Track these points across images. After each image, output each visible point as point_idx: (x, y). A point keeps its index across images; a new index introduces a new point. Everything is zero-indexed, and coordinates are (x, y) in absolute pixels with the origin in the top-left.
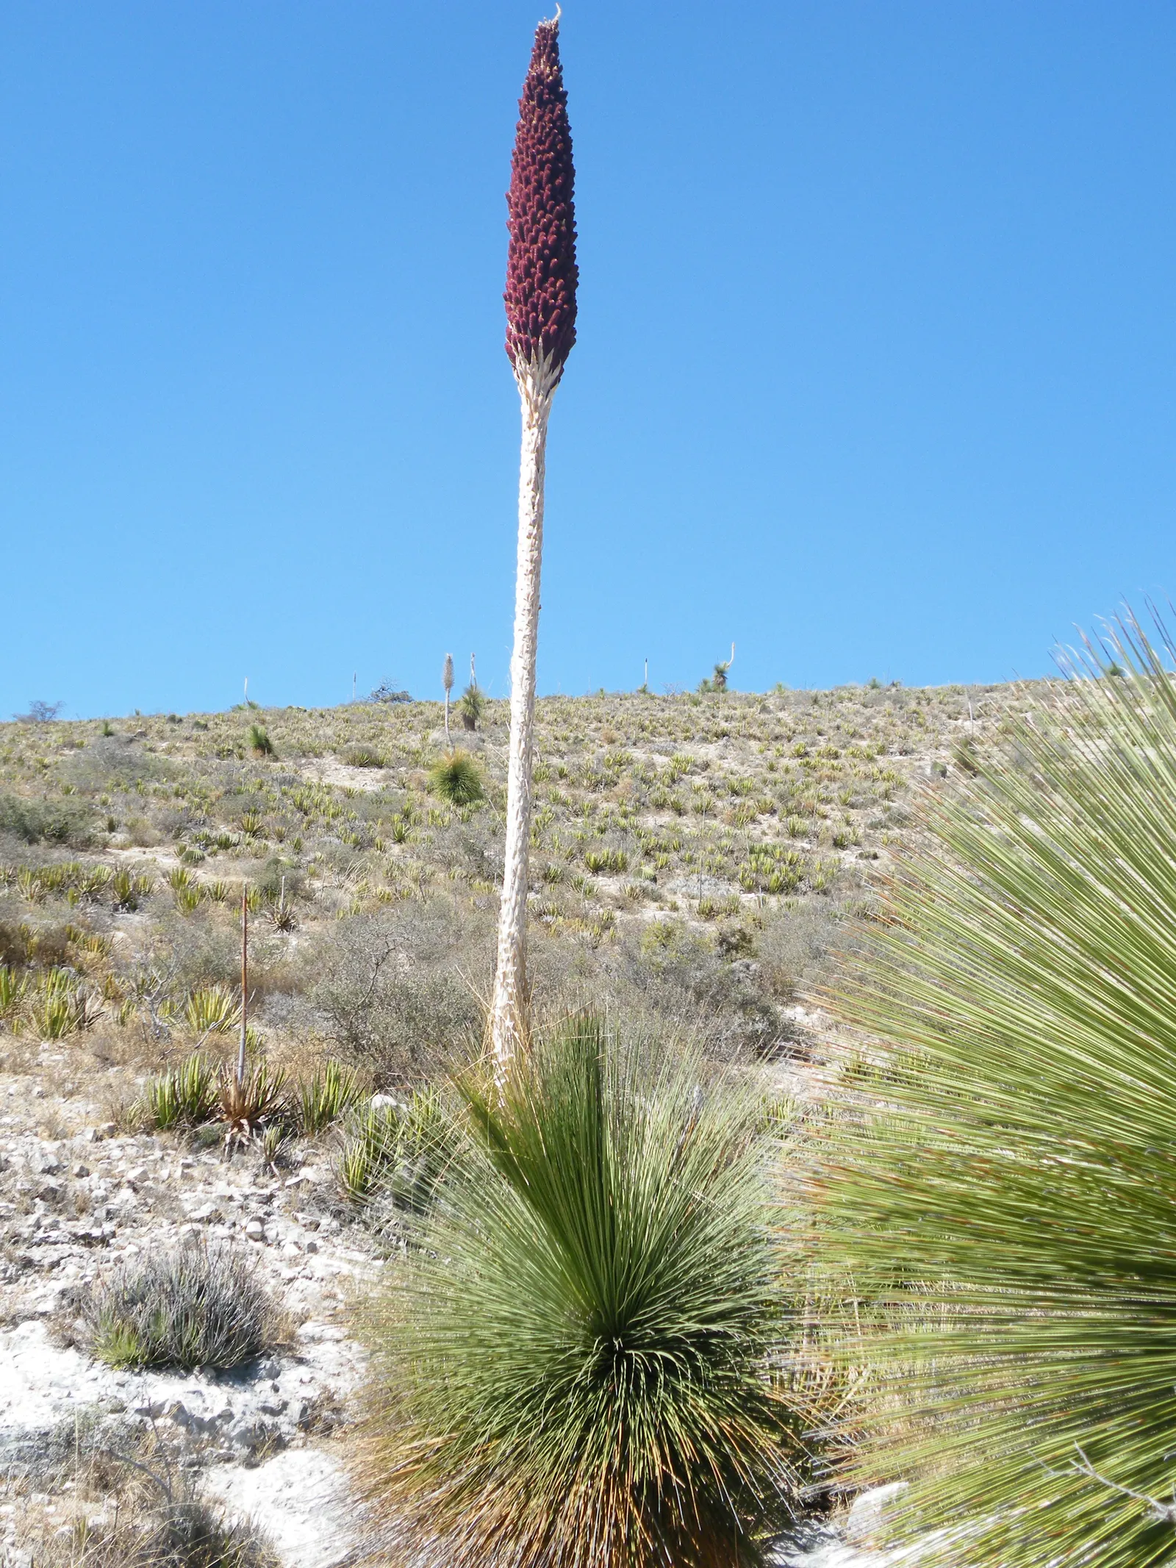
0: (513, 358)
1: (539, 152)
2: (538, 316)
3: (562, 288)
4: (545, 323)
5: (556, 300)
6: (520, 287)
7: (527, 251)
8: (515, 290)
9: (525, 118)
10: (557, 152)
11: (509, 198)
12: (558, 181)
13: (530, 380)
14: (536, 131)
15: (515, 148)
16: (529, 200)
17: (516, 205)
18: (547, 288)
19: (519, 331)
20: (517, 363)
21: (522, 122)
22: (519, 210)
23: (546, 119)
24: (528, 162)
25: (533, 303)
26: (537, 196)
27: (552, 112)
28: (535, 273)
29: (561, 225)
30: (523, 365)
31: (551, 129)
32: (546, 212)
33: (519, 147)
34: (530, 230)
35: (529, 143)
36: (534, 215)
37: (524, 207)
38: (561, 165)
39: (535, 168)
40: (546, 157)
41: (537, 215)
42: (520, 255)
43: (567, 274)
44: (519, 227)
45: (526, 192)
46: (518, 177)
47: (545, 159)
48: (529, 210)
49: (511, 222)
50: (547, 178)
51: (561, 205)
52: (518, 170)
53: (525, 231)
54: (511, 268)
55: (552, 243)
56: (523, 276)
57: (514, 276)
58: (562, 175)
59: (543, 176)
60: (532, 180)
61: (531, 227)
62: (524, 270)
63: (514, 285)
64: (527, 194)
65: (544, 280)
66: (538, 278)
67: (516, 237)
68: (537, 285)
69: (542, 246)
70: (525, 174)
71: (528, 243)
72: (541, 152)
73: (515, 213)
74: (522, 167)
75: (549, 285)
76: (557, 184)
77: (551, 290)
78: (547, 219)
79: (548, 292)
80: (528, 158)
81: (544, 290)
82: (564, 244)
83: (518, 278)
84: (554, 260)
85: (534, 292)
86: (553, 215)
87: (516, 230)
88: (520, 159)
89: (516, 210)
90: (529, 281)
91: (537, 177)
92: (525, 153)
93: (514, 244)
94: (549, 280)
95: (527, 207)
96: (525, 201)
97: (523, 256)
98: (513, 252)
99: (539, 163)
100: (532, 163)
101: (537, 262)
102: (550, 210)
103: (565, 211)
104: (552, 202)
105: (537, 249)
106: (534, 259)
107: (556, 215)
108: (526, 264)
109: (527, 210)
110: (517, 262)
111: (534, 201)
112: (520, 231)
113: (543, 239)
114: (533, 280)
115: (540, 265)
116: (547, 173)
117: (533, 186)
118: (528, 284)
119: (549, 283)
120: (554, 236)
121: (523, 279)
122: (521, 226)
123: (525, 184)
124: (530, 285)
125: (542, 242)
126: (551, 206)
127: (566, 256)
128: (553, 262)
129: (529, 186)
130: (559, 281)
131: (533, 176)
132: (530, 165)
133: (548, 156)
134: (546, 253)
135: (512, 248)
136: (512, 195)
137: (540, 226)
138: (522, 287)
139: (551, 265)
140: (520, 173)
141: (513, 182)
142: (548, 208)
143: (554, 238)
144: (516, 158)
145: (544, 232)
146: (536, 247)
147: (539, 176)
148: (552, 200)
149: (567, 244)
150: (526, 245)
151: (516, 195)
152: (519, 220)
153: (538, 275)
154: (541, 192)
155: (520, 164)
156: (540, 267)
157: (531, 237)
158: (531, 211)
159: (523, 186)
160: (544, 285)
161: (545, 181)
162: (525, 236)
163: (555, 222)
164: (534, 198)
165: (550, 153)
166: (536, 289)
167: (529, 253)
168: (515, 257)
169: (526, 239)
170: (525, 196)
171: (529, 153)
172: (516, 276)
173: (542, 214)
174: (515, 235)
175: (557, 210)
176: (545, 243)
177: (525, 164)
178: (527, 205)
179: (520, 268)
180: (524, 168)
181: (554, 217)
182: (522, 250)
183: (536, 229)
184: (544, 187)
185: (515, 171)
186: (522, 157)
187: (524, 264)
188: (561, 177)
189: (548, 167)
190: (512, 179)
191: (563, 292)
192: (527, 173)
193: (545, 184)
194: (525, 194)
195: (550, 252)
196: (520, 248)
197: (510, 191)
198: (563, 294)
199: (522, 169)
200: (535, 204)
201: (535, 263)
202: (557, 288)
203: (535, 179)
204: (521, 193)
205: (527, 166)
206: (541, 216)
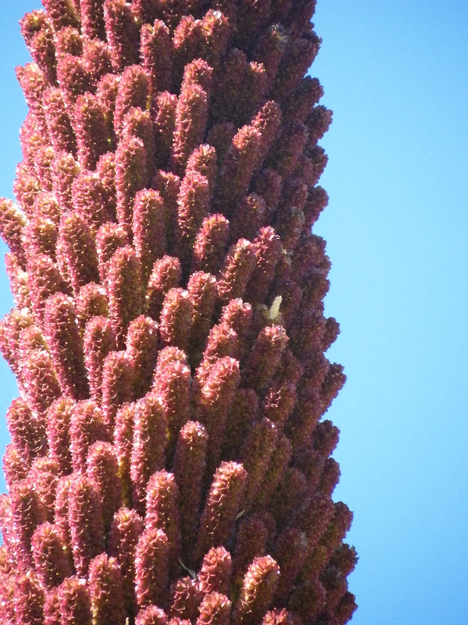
7: (97, 432)
12: (247, 133)
16: (107, 216)
22: (61, 260)
26: (147, 195)
28: (137, 529)
29: (260, 319)
32: (189, 264)
34: (110, 344)
36: (132, 276)
38: (262, 68)
39: (134, 76)
40: (187, 31)
41: (146, 279)
42: (64, 455)
43: (295, 535)
44: (57, 328)
45: (93, 181)
46: (54, 125)
47: (181, 38)
48: (109, 254)
49: (17, 322)
50: (192, 117)
51: (262, 237)
52: (51, 95)
53: (88, 350)
54: (14, 520)
55: (221, 393)
56: (75, 548)
57: (32, 553)
58: (267, 110)
59: (172, 113)
60: (120, 132)
61: (118, 330)
62: (83, 520)
63: (28, 593)
64: (99, 189)
65: (179, 564)
66: (150, 550)
67: (44, 381)
68: (146, 582)
69: (169, 405)
70: (86, 105)
71: (104, 400)
72: (164, 8)
73: (41, 275)
74: (74, 77)
75: (206, 585)
76: (239, 146)
77: (214, 604)
78: (195, 294)
79: (202, 617)
80: (103, 37)
81: (180, 605)
82: (281, 404)
83: (49, 560)
84: (229, 468)
85: (127, 619)
86: (224, 278)
87: (44, 352)
88: (60, 48)
89: (45, 263)
90: (108, 563)
91: (146, 114)
92: (85, 19)
93: (35, 415)
94: (206, 561)
95: (99, 245)
96: (90, 222)
97: (77, 458)
98: (28, 448)
99: (152, 55)
100: (121, 59)
101: (147, 479)
102: (206, 254)
103: (281, 263)
104: (217, 220)
105: (148, 418)
106: (133, 467)
107: (237, 277)
108: (89, 489)
109: (99, 260)
110: (45, 488)
111: (130, 221)
112: (62, 349)
113: (178, 375)
114: (128, 562)
115: (162, 492)
116: (191, 98)
117: (126, 150)
118: (103, 580)
119: (207, 573)
120: (227, 363)
121: (79, 562)
122: (68, 326)
123: (90, 151)
124: (110, 583)
125: (171, 388)
126: (213, 234)
127: (288, 456)
128: (223, 477)
129: (106, 159)
130: (257, 561)
131: (126, 111)
132: (112, 68)
133: (199, 27)
134: (189, 435)
135: (21, 433)
136: (24, 210)
137: (159, 321)
138: (71, 592)
139: (215, 492)
140: (64, 110)
141: (31, 155)
142: (200, 246)
143: (228, 374)
144: (45, 44)
145: (180, 348)
146: (143, 410)
147: (153, 114)
148: (215, 210)
149: (292, 402)
150: (92, 408)
151: (47, 204)
152: (59, 301)
153: (153, 535)
154: (166, 180)
155: (61, 66)
156: (161, 501)
157: (116, 372)
158: (117, 258)
159: (76, 162)
160: (178, 585)
161: (183, 132)
162: (88, 369)
163: (235, 306)
164: (129, 206)
165: (208, 14)
166: (139, 603)
167: (109, 439)
168: (39, 469)
169: (94, 382)
170: (87, 200)
171: (105, 13)
172: (39, 552)
173: (171, 270)
174: (37, 373)
175: (244, 251)
176: (182, 392)
177: (87, 65)
178: (98, 236)
179: (63, 512)
180: (82, 81)
181: (228, 288)
182: (72, 431)
183: (142, 337)
184: (180, 159)
185: (37, 104)
186: (72, 37)
187: (81, 490)
188: (262, 120)
189: (195, 72)
190: (27, 140)
191: (278, 614)
192: (97, 100)
193: (183, 145)
194: (86, 191)
195: (208, 431)
196: (61, 426)
197: (16, 194)
198: (277, 622)
199: (75, 87)
200: (139, 228)
201: (138, 482)
202: (247, 598)
203: (134, 125)
204: (68, 190)
205: (98, 76)
206: (168, 281)
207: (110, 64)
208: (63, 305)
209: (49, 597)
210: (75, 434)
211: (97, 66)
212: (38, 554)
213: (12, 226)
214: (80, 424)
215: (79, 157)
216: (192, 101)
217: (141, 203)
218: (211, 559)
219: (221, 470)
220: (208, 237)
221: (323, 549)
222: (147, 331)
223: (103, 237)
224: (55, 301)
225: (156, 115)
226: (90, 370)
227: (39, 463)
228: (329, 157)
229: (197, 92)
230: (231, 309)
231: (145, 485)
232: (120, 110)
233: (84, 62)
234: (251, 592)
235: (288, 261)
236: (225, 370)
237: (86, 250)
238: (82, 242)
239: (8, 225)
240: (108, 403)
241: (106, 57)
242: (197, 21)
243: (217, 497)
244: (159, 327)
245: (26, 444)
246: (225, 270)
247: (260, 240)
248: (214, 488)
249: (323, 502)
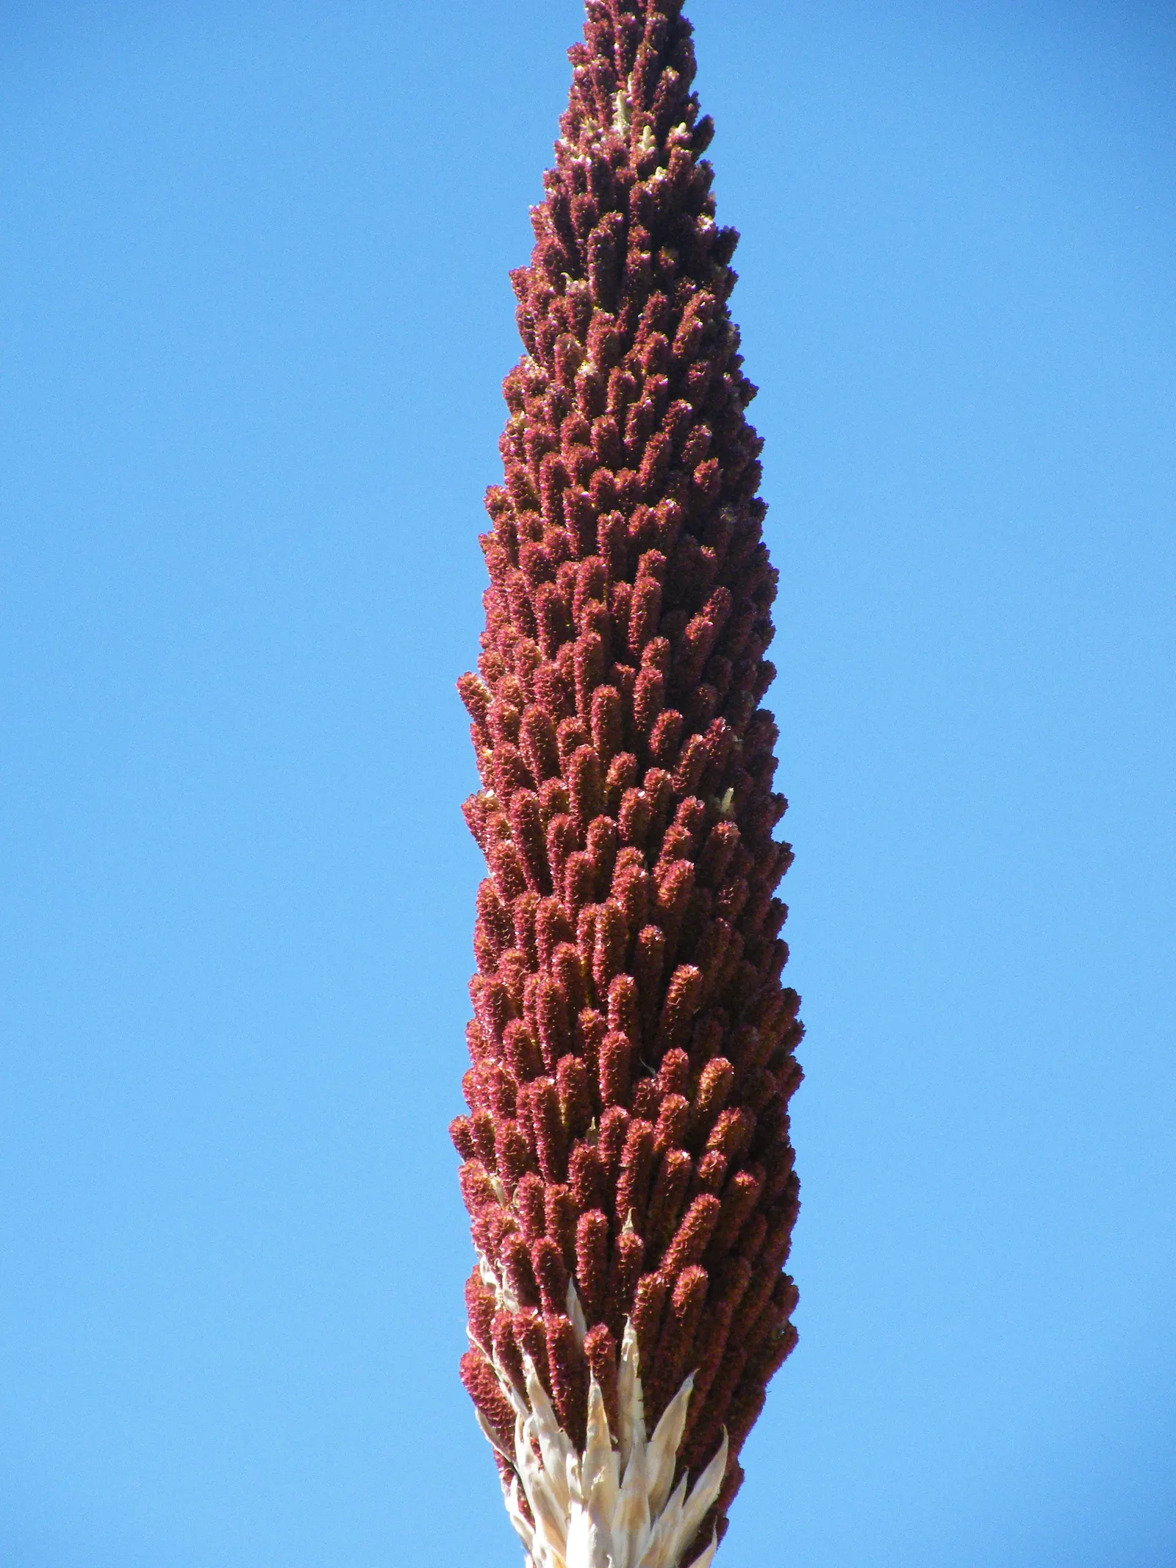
0: (501, 1423)
1: (609, 499)
2: (614, 1226)
3: (727, 1096)
4: (649, 1260)
5: (698, 1150)
6: (530, 1092)
7: (561, 931)
8: (507, 1106)
9: (542, 351)
10: (690, 494)
11: (474, 700)
12: (699, 623)
13: (581, 1528)
14: (595, 408)
15: (499, 478)
16: (566, 708)
17: (510, 729)
18: (657, 1099)
19: (528, 1297)
20: (522, 1449)
21: (536, 371)
22: (524, 750)
23: (641, 353)
24: (561, 544)
25: (590, 1165)
26: (605, 691)
27: (667, 321)
28: (600, 1030)
29: (713, 817)
30: (549, 1455)
31: (664, 398)
32: (645, 760)
33: (518, 479)
34: (571, 842)
35: (567, 458)
36: (591, 773)
37: (543, 734)
38: (712, 553)
39: (592, 567)
40: (641, 520)
41: (605, 774)
42: (530, 949)
43: (748, 1032)
44: (522, 825)
45: (554, 671)
46: (516, 607)
47: (636, 527)
48: (570, 750)
49: (484, 803)
50: (647, 610)
51: (714, 728)
52: (514, 578)
53: (550, 846)
54: (487, 1012)
55: (678, 896)
56: (544, 1046)
57: (504, 1047)
58: (717, 596)
59: (628, 604)
60: (579, 621)
61: (578, 826)
62: (549, 1020)
63: (502, 1085)
64: (559, 679)
65: (639, 1061)
66: (613, 1054)
67: (510, 872)
68: (610, 1084)
69: (628, 908)
70: (547, 595)
71: (567, 899)
72: (620, 497)
73: (506, 763)
74: (535, 564)
75: (665, 1084)
76: (692, 638)
77: (673, 1106)
78: (652, 791)
79: (662, 1117)
80: (562, 523)
81: (641, 1104)
82: (733, 899)
83: (520, 1055)
84: (685, 972)
85: (594, 1118)
86: (678, 774)
87: (509, 841)
88: (522, 531)
89: (509, 751)
90: (574, 1064)
91: (603, 606)
92: (545, 504)
93: (502, 903)
94: (665, 1061)
95: (560, 740)
96: (551, 713)
97: (543, 953)
98: (497, 937)
99: (608, 544)
100: (579, 545)
101: (608, 982)
102: (661, 750)
103: (732, 751)
104: (671, 716)
105: (609, 923)
106: (595, 968)
107: (691, 773)
108: (555, 991)
109: (560, 753)
110: (513, 980)
111: (589, 713)
112: (527, 844)
113: (636, 880)
114: (592, 1062)
115: (623, 995)
116: (646, 590)
117: (585, 645)
118: (570, 1080)
119: (665, 1073)
120: (683, 867)
121: (547, 1058)
122: (532, 822)
123: (550, 638)
124: (577, 1083)
125: (630, 893)
126: (667, 731)
127: (741, 951)
128: (680, 981)
129: (565, 649)
130: (712, 1062)
131: (584, 602)
132: (571, 554)
133: (653, 516)
134: (647, 938)
135: (490, 922)
136: (488, 686)
137: (618, 820)
138: (541, 1092)
139: (673, 995)
140: (525, 593)
141: (494, 631)
142: (655, 741)
143: (684, 878)
144: (507, 526)
145: (637, 849)
146: (604, 915)
147: (610, 605)
148: (670, 705)
149: (743, 898)
150: (555, 905)
151: (509, 688)
152: (523, 797)
153: (616, 1038)
154: (622, 673)
155: (524, 551)
156: (621, 1004)
157: (578, 872)
158: (576, 757)
159: (537, 647)
160: (640, 1086)
161: (638, 624)
162: (551, 865)
163: (689, 804)
164: (588, 699)
165: (661, 502)
166: (603, 1100)
167: (572, 939)
168: (508, 961)
169: (557, 878)
170: (548, 691)
171: (565, 502)
172: (510, 1047)
173: (628, 767)
174: (503, 863)
175: (697, 747)
176: (641, 895)
177: (548, 550)
178: (559, 730)
179: (531, 1008)
180: (542, 567)
181: (682, 783)
182: (538, 927)
183: (601, 837)
184: (635, 649)
185: (500, 582)
186: (533, 521)
187: (547, 992)
188: (713, 606)
189: (650, 563)
190: (490, 616)
191: (732, 1113)
192: (556, 589)
193: (637, 636)
194: (547, 682)
195: (665, 935)
196: (527, 920)
197: (480, 669)
198: (732, 1121)
199: (536, 572)
200: (597, 724)
201: (601, 983)
202: (703, 1097)
203: (592, 617)
204: (530, 676)
205: (559, 562)
206: (625, 778)
207: (569, 550)
208: (527, 801)
209: (521, 1092)
210: (541, 931)
211: (557, 553)
212: (509, 1049)
213: (477, 702)
214: (545, 921)
215: (540, 643)
216: (647, 594)
217: (600, 700)
218: (669, 1060)
219: (678, 974)
220: (663, 733)
221: (774, 1034)
222: (606, 831)
223: (564, 733)
224: (519, 797)
225: (613, 605)
226: (553, 865)
227: (508, 954)
228: (777, 628)
229: (651, 585)
230: (686, 807)
231: (606, 986)
232: (578, 600)
233: (544, 547)
234: (707, 1091)
235: (739, 748)
236: (681, 873)
237: (548, 743)
238: (543, 736)
239: (473, 701)
240: (570, 902)
241: (565, 543)
242: (651, 509)
243: (674, 1000)
244: (618, 826)
245: (495, 933)
246: (679, 766)
247: (712, 732)
248: (671, 990)
249: (773, 994)
